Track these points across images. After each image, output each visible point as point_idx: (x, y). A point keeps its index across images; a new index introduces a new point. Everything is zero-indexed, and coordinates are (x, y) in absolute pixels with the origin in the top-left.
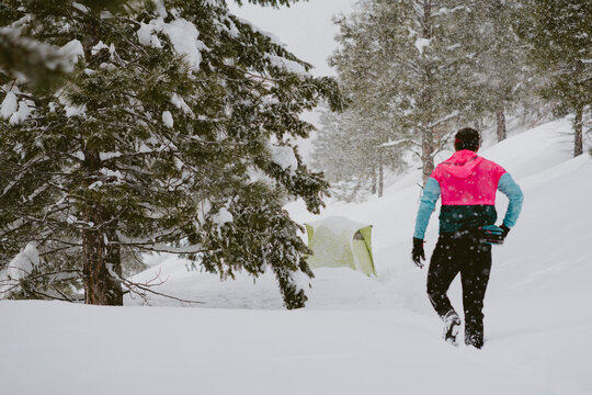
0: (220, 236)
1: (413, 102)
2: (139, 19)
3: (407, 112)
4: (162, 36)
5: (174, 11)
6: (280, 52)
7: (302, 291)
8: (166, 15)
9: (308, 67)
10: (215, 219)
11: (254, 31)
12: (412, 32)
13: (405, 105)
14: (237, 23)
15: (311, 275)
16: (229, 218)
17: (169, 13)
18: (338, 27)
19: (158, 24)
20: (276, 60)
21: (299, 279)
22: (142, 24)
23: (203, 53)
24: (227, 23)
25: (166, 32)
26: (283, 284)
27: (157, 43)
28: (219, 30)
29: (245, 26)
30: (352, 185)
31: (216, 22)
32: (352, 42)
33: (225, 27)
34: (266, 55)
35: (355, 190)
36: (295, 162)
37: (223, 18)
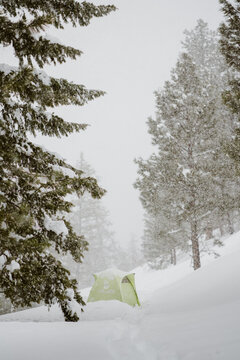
0: (11, 278)
1: (183, 206)
3: (180, 213)
6: (61, 163)
7: (75, 314)
10: (8, 267)
11: (44, 151)
12: (180, 166)
14: (32, 146)
15: (83, 304)
16: (17, 266)
18: (138, 165)
21: (74, 307)
24: (26, 147)
26: (64, 309)
28: (20, 151)
29: (38, 148)
30: (159, 259)
31: (17, 145)
32: (147, 174)
33: (24, 149)
34: (50, 165)
35: (162, 262)
36: (66, 231)
37: (23, 144)
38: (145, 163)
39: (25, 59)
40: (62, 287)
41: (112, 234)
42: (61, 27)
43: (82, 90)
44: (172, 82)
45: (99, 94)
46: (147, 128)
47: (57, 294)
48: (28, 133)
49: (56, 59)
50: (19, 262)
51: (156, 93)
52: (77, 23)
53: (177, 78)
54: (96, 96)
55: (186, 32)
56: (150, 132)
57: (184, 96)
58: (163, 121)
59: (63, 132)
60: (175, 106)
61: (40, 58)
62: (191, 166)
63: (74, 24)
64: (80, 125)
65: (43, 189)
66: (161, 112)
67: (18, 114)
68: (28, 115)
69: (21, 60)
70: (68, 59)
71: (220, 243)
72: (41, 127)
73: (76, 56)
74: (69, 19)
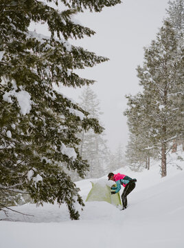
0: (36, 187)
1: (157, 131)
2: (5, 90)
3: (155, 135)
4: (14, 98)
5: (21, 87)
6: (75, 107)
7: (77, 212)
8: (17, 89)
9: (87, 114)
10: (34, 179)
12: (158, 102)
13: (154, 132)
14: (56, 94)
15: (83, 205)
16: (41, 179)
17: (19, 88)
18: (128, 99)
19: (13, 93)
20: (72, 110)
21: (77, 207)
22: (6, 92)
23: (32, 106)
24: (52, 94)
25: (16, 96)
26: (70, 208)
27: (10, 101)
28: (47, 97)
29: (60, 95)
30: (137, 165)
31: (46, 93)
32: (134, 106)
33: (50, 96)
34: (67, 108)
35: (139, 166)
36: (75, 155)
37: (50, 91)
38: (132, 98)
39: (55, 33)
40: (70, 195)
41: (106, 141)
42: (82, 11)
43: (93, 56)
44: (157, 41)
45: (105, 60)
46: (137, 73)
47: (66, 199)
48: (54, 84)
49: (77, 36)
50: (42, 176)
51: (145, 48)
52: (93, 10)
53: (160, 38)
54: (102, 61)
55: (169, 2)
56: (138, 76)
57: (165, 52)
58: (148, 69)
59: (78, 85)
60: (157, 59)
61: (66, 34)
62: (165, 103)
63: (91, 10)
64: (90, 81)
65: (61, 127)
66: (147, 62)
67: (48, 71)
68: (54, 71)
69: (53, 34)
70: (85, 36)
71: (181, 159)
72: (63, 81)
73: (91, 35)
74: (87, 7)
